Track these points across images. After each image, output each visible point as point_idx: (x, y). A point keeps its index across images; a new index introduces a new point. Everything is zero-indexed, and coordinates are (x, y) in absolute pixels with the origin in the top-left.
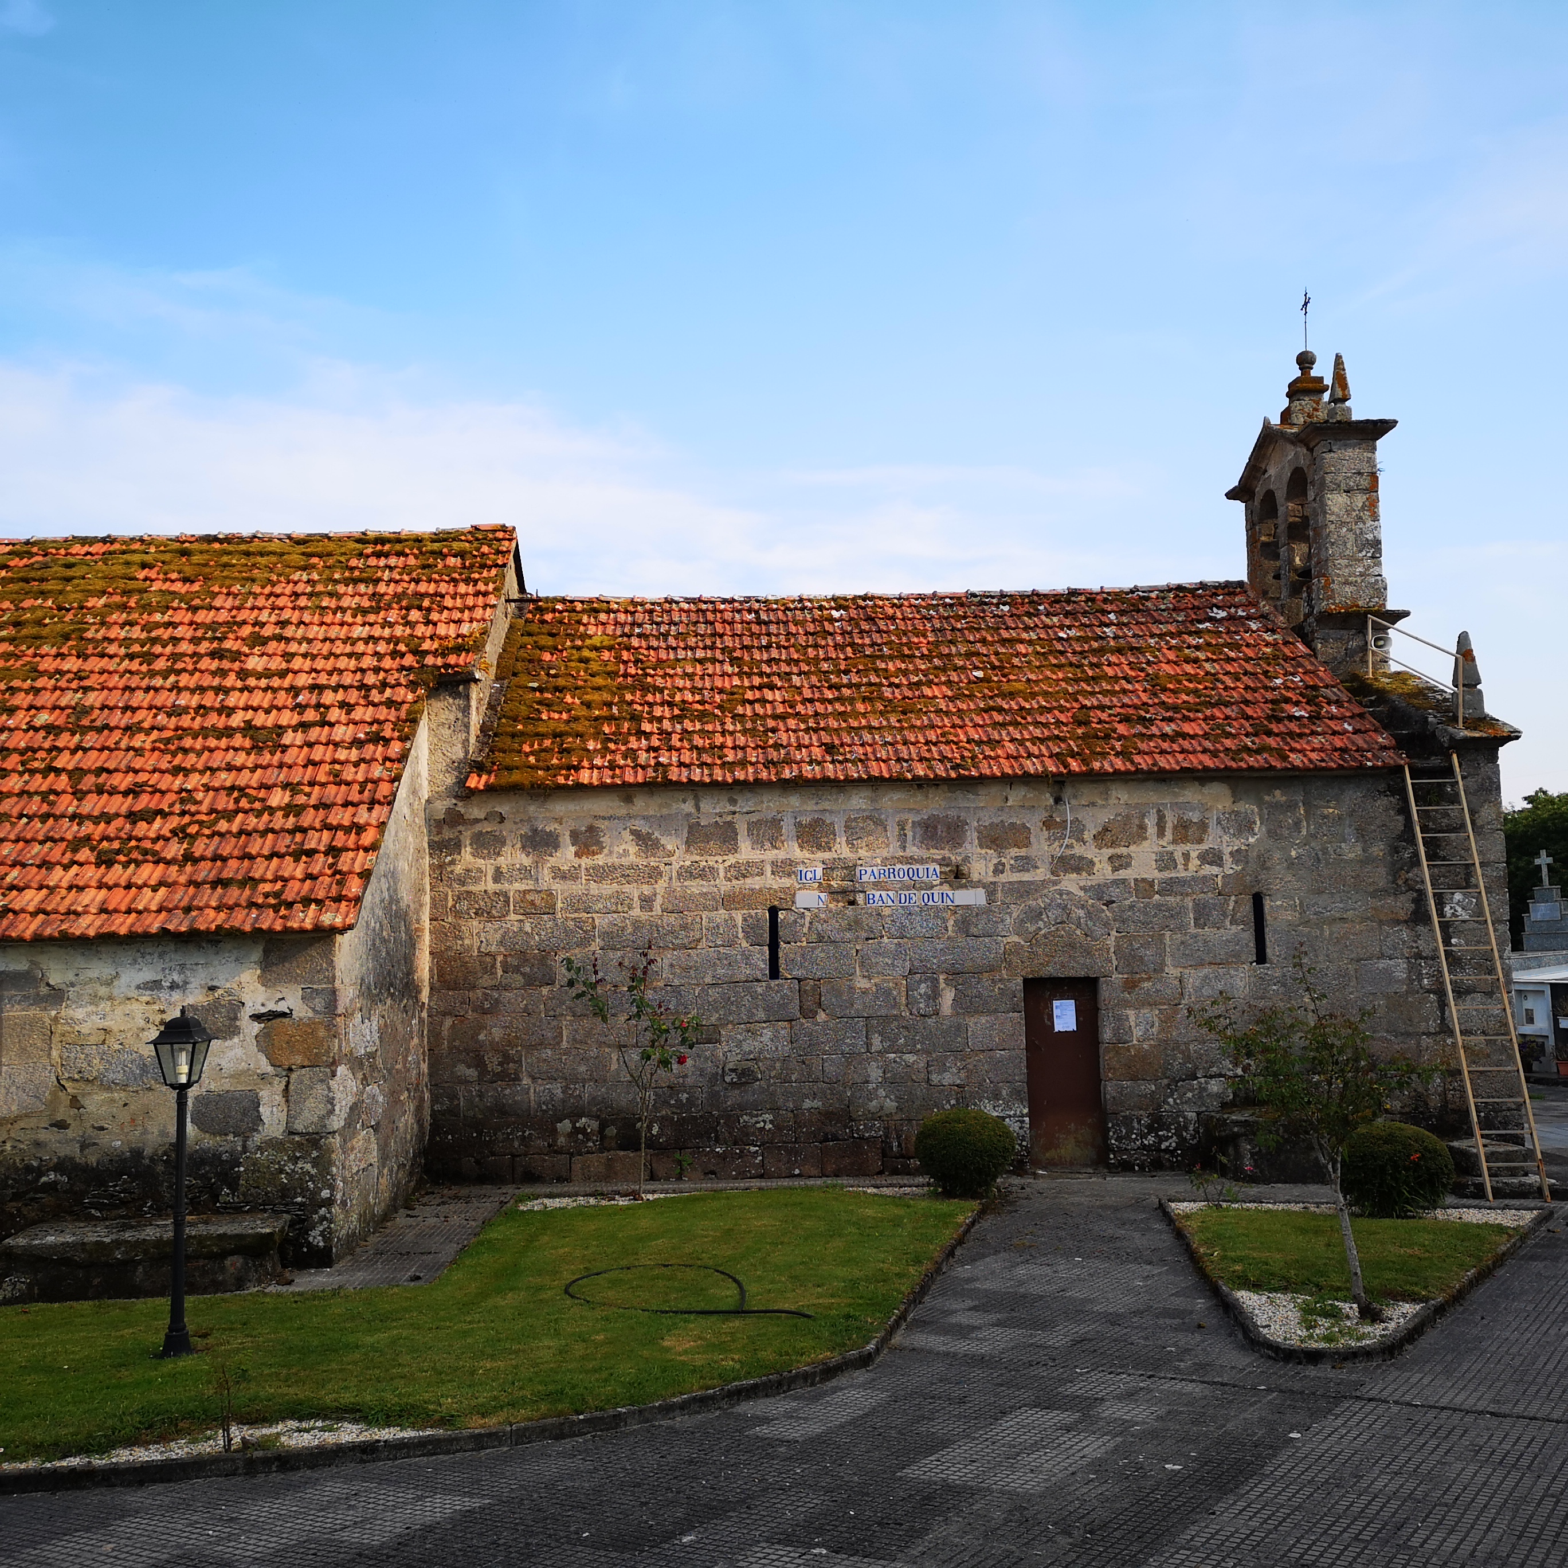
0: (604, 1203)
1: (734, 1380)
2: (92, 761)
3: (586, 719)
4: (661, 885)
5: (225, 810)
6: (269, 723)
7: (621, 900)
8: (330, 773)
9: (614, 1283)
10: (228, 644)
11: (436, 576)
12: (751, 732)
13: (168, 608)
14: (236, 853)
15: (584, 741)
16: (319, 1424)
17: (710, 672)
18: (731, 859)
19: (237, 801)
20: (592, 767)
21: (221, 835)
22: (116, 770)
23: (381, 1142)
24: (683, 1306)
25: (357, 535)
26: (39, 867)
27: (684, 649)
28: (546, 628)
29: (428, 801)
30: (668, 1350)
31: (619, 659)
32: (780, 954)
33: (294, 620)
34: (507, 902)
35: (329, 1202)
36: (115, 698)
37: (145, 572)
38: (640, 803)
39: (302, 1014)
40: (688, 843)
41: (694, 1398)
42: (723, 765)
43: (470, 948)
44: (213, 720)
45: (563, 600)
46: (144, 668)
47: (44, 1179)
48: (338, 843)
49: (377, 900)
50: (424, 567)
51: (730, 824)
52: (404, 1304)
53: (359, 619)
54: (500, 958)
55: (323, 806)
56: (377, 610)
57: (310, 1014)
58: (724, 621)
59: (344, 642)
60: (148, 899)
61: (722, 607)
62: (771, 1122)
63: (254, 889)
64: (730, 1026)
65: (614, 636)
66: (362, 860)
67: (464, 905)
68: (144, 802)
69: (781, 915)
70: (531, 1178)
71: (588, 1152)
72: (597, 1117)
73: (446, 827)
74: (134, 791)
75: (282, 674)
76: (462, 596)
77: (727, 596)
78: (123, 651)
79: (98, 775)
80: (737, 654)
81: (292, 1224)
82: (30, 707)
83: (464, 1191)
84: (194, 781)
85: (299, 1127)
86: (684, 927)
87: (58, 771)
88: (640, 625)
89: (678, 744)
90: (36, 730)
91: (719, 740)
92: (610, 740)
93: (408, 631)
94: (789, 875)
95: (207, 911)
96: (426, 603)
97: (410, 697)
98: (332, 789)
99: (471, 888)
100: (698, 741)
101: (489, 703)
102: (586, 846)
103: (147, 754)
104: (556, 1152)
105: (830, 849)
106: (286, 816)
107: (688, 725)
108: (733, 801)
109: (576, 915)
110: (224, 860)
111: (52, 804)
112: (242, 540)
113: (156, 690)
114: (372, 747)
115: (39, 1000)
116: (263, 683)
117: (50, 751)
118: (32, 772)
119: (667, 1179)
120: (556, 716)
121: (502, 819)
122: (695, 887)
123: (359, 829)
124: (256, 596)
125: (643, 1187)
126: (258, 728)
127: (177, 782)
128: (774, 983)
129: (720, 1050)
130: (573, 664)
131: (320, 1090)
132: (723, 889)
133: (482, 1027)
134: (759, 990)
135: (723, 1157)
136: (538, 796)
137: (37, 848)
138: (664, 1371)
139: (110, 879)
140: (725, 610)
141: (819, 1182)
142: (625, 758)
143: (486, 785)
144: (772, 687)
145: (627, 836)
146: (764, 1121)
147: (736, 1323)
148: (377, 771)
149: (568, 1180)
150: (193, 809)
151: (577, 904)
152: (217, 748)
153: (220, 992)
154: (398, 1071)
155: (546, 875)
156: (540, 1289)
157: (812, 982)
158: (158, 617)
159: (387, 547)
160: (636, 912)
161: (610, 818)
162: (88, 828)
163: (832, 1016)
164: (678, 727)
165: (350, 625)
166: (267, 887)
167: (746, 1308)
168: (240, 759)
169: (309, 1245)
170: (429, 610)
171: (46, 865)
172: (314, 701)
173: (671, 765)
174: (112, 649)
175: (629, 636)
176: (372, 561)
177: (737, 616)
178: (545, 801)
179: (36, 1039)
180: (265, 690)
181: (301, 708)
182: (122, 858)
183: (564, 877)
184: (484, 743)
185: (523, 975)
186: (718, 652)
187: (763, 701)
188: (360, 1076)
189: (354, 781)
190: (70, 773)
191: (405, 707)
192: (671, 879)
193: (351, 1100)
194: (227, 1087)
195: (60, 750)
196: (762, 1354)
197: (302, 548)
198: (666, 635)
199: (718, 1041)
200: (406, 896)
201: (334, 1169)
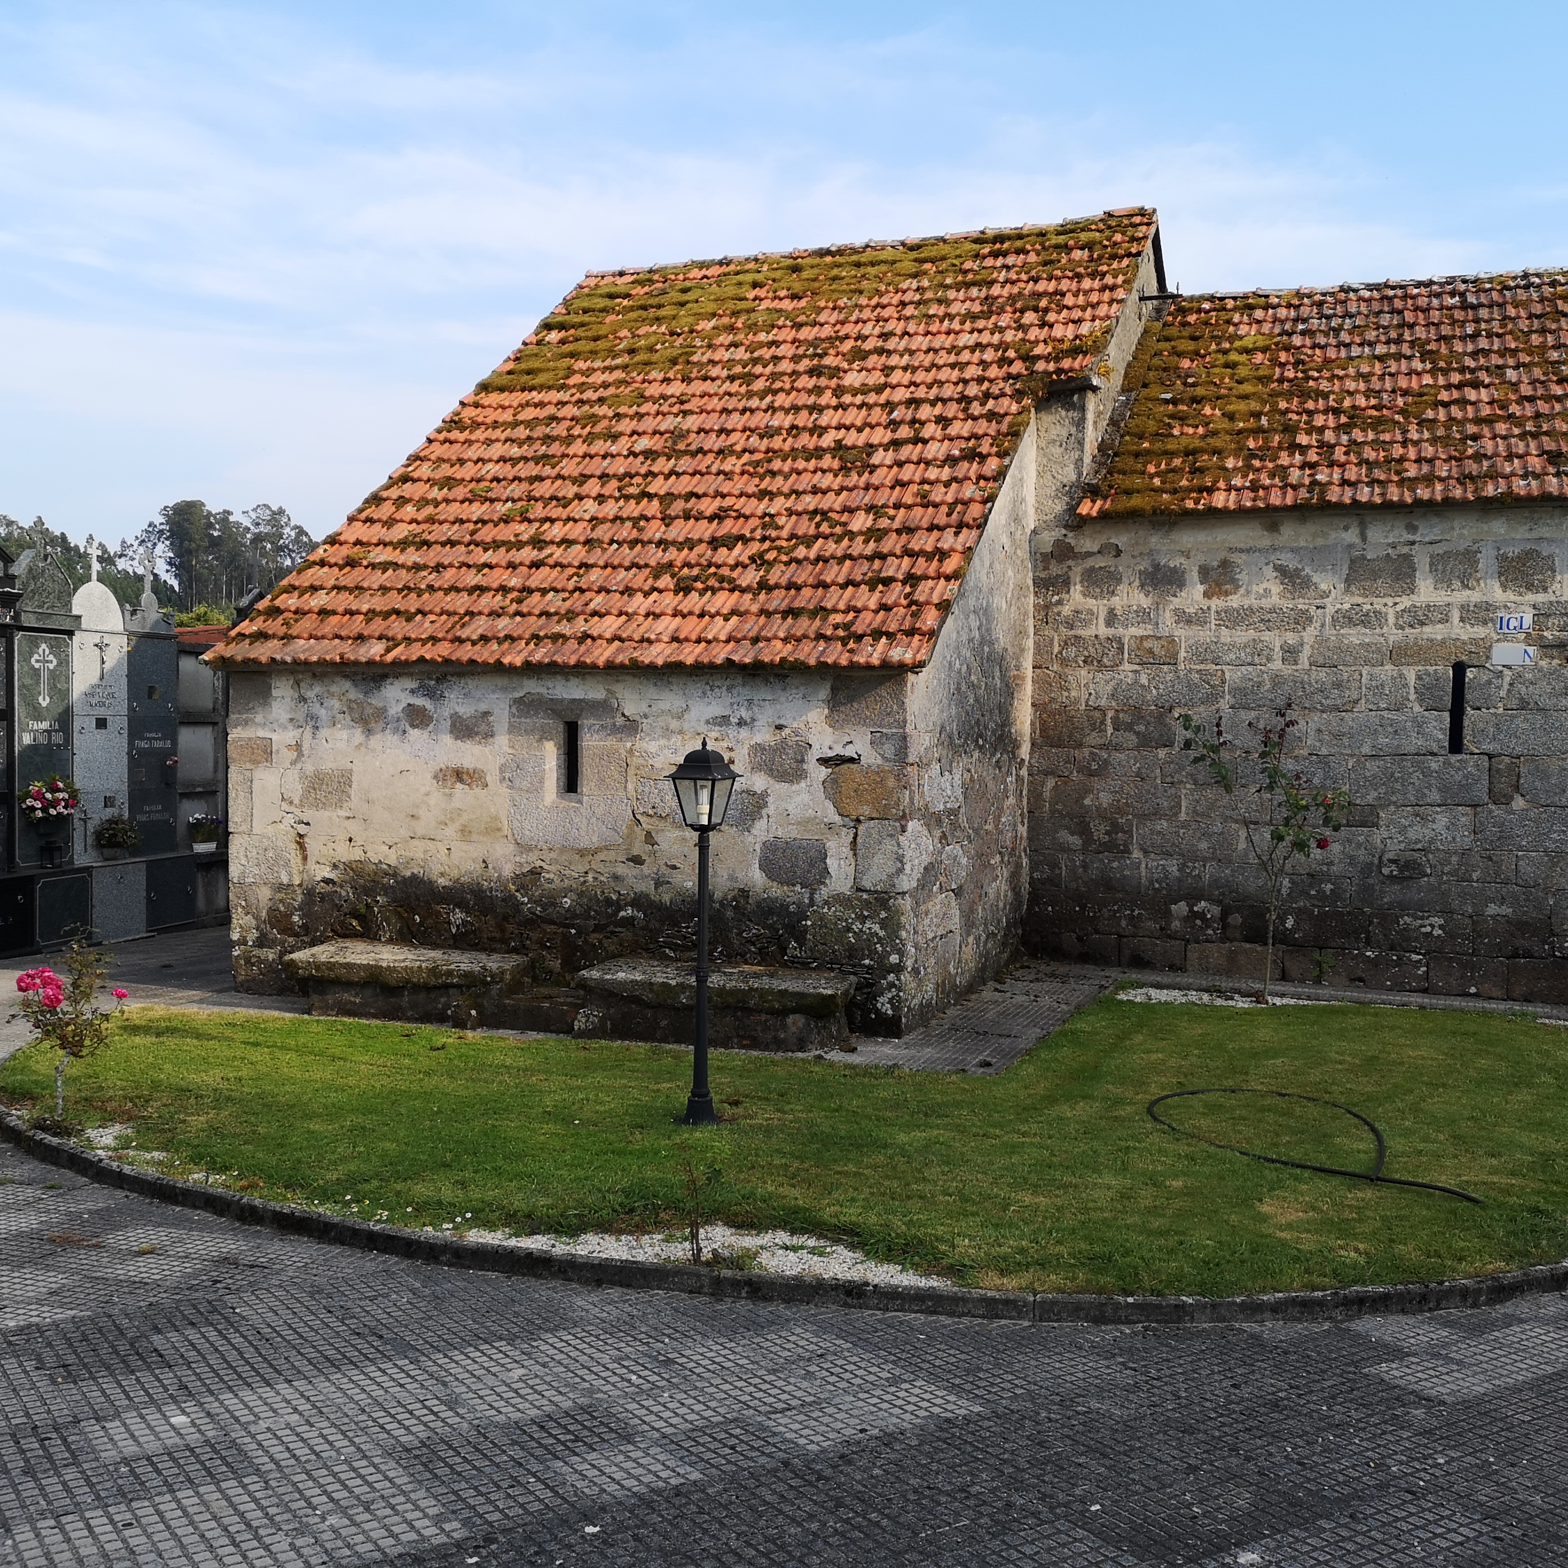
0: (1219, 1002)
1: (1355, 1282)
2: (683, 486)
3: (1227, 432)
4: (1310, 634)
5: (805, 536)
6: (860, 443)
7: (1259, 651)
8: (917, 494)
9: (1212, 1109)
10: (828, 361)
11: (1058, 273)
12: (1445, 441)
13: (773, 326)
14: (810, 581)
15: (1222, 459)
16: (812, 1242)
17: (1393, 370)
18: (1405, 602)
19: (818, 525)
20: (1229, 489)
21: (798, 562)
22: (705, 495)
23: (965, 908)
24: (1296, 1155)
25: (975, 235)
26: (622, 593)
27: (1361, 345)
28: (1187, 332)
29: (1034, 532)
30: (1264, 1218)
31: (1275, 362)
32: (1466, 722)
33: (899, 332)
34: (1121, 649)
35: (898, 969)
36: (713, 422)
37: (757, 292)
38: (1289, 533)
39: (871, 761)
40: (1348, 581)
41: (1294, 1299)
42: (1401, 483)
43: (1077, 701)
44: (806, 440)
45: (1212, 298)
46: (743, 389)
47: (622, 913)
48: (918, 571)
49: (964, 638)
50: (1045, 264)
51: (1407, 558)
52: (958, 1097)
53: (968, 326)
54: (1110, 714)
55: (908, 530)
56: (986, 315)
57: (879, 761)
58: (1416, 309)
59: (949, 353)
60: (720, 628)
61: (1416, 291)
62: (1441, 927)
63: (824, 619)
64: (1392, 808)
65: (1271, 335)
66: (941, 590)
67: (1072, 651)
68: (728, 526)
69: (1470, 674)
70: (1139, 962)
71: (1207, 941)
72: (1219, 902)
73: (1053, 562)
74: (718, 517)
75: (879, 389)
76: (1086, 293)
77: (1423, 277)
78: (725, 373)
79: (687, 501)
80: (1432, 346)
81: (859, 988)
82: (634, 433)
83: (1062, 969)
84: (779, 504)
85: (867, 884)
86: (1338, 685)
87: (650, 496)
88: (1305, 321)
89: (1343, 459)
90: (636, 455)
91: (1397, 451)
92: (1254, 456)
93: (1020, 335)
94: (1485, 623)
95: (774, 642)
96: (1043, 303)
97: (1014, 408)
98: (918, 511)
99: (1080, 632)
100: (1369, 454)
101: (1111, 419)
102: (1219, 585)
103: (736, 477)
104: (1169, 937)
105: (1545, 590)
106: (866, 542)
107: (1358, 435)
108: (1412, 528)
109: (1202, 667)
110: (798, 588)
111: (641, 530)
112: (854, 251)
113: (752, 411)
114: (966, 464)
115: (615, 730)
116: (859, 399)
117: (645, 476)
118: (627, 498)
119: (1302, 981)
120: (1191, 431)
121: (1118, 553)
122: (1355, 636)
123: (942, 555)
124: (861, 308)
125: (1271, 987)
126: (848, 448)
127: (762, 507)
128: (1454, 758)
129: (1378, 836)
130: (1216, 370)
131: (889, 845)
132: (1391, 639)
133: (1088, 791)
134: (1434, 766)
135: (1374, 963)
136: (1162, 524)
137: (622, 574)
138: (1254, 1252)
139: (685, 607)
140: (1419, 295)
141: (1502, 1006)
142: (1272, 476)
143: (1100, 511)
144: (1476, 385)
145: (1269, 572)
146: (1432, 926)
147: (1368, 1193)
148: (969, 491)
149: (1182, 969)
150: (774, 534)
151: (1204, 653)
152: (805, 470)
153: (787, 731)
154: (987, 832)
155: (1168, 618)
156: (1118, 1102)
157: (1507, 760)
158: (762, 337)
159: (1006, 245)
160: (1277, 665)
161: (1248, 551)
162: (672, 554)
163: (1534, 803)
164: (1344, 438)
165: (957, 333)
166: (838, 618)
167: (1384, 1173)
168: (826, 481)
169: (878, 1012)
170: (1046, 310)
171: (628, 591)
172: (909, 417)
173: (1330, 483)
174: (715, 372)
175: (1290, 335)
176: (989, 262)
177: (1435, 302)
178: (1170, 530)
179: (614, 771)
180: (860, 407)
181: (894, 425)
182: (699, 585)
183: (1189, 622)
184: (1101, 464)
185: (1137, 734)
186: (1405, 346)
187: (1463, 402)
188: (938, 833)
189: (942, 503)
190: (662, 499)
191: (1008, 419)
192: (1323, 625)
193: (926, 859)
194: (794, 835)
195: (654, 475)
196: (1400, 1249)
197: (914, 255)
198: (1337, 331)
199: (1377, 825)
200: (1002, 638)
201: (904, 934)
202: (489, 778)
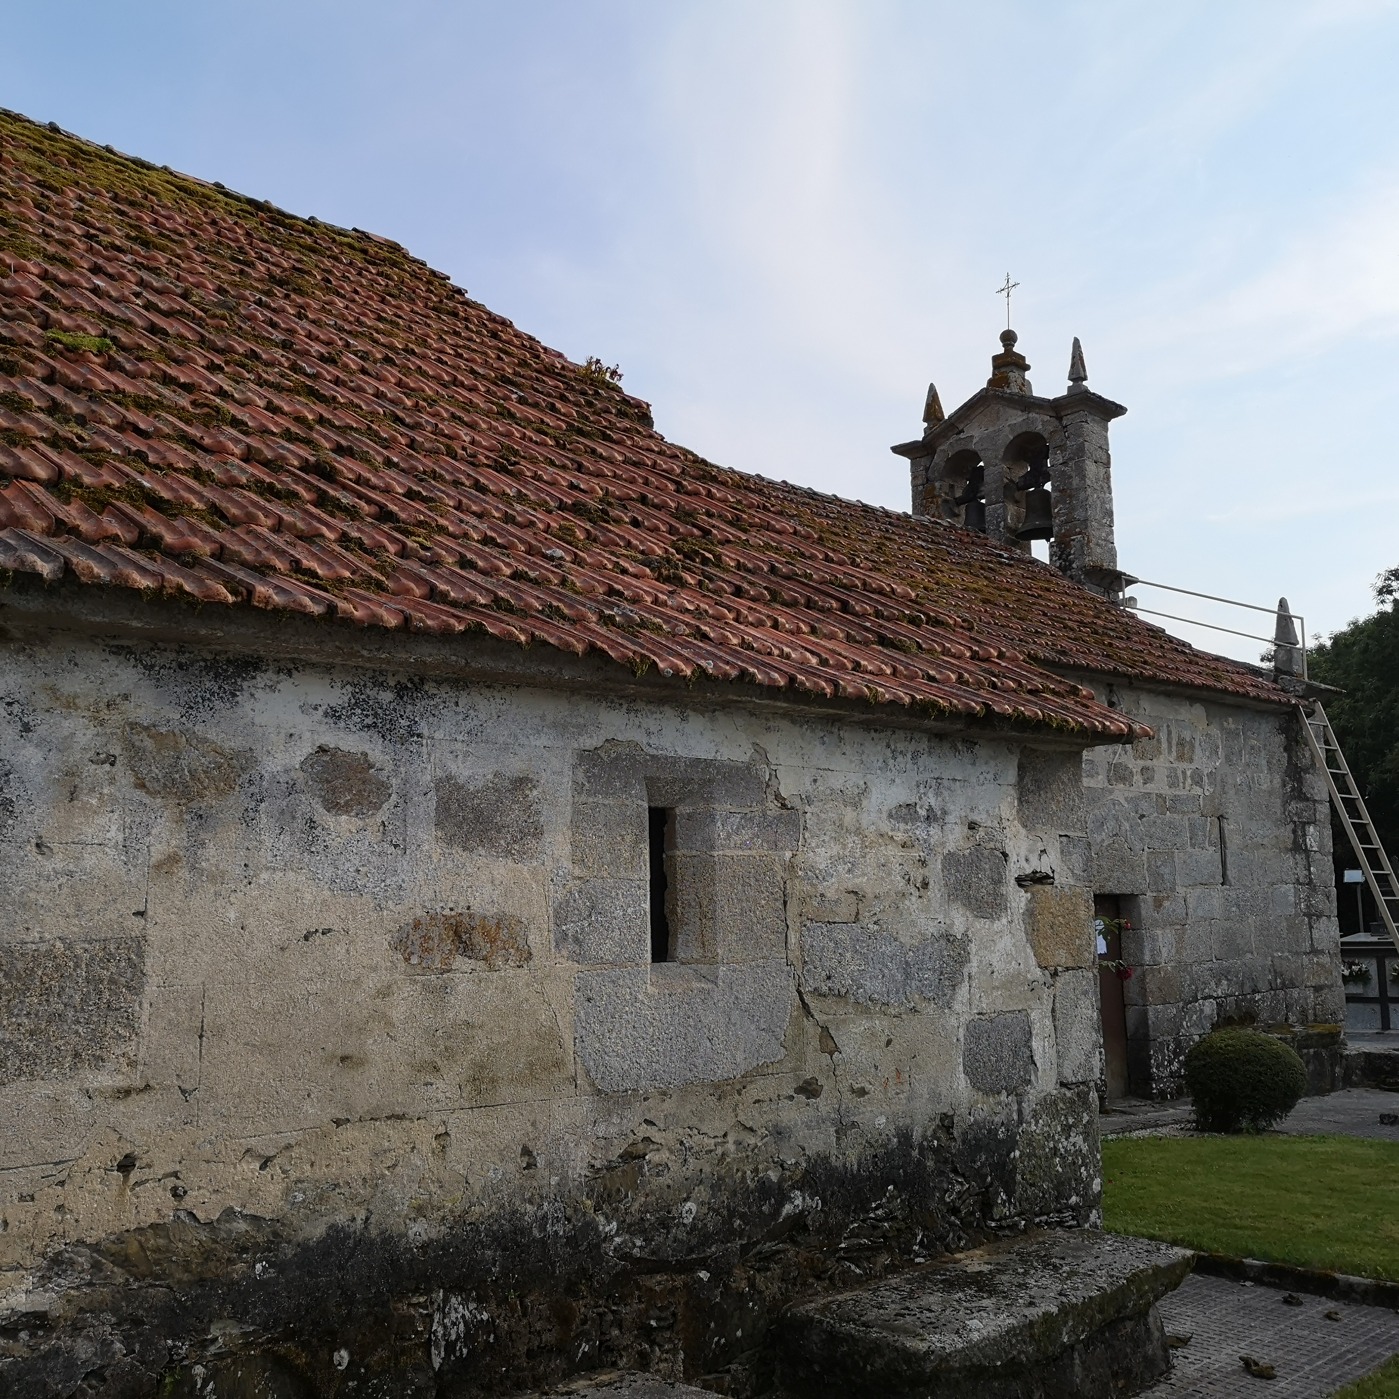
39: (1063, 880)
57: (1071, 879)
85: (1069, 1073)
153: (981, 832)
179: (766, 907)
194: (999, 1005)
202: (534, 939)
